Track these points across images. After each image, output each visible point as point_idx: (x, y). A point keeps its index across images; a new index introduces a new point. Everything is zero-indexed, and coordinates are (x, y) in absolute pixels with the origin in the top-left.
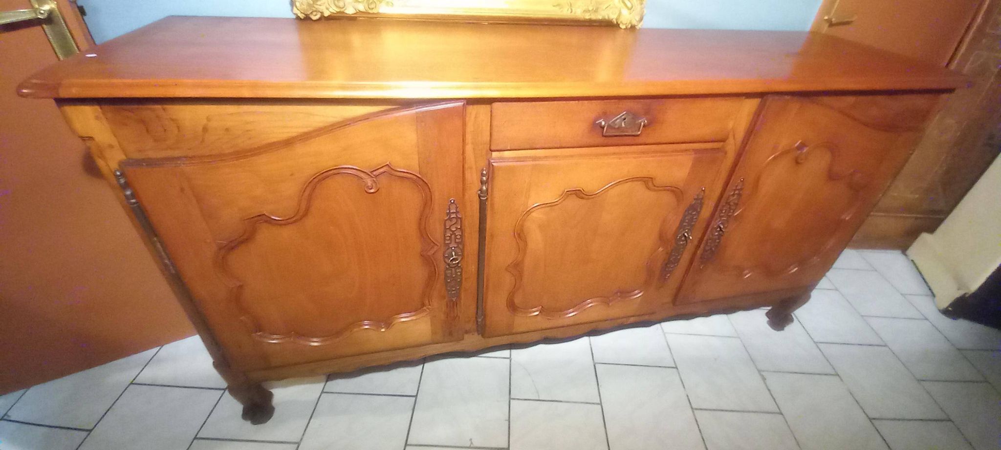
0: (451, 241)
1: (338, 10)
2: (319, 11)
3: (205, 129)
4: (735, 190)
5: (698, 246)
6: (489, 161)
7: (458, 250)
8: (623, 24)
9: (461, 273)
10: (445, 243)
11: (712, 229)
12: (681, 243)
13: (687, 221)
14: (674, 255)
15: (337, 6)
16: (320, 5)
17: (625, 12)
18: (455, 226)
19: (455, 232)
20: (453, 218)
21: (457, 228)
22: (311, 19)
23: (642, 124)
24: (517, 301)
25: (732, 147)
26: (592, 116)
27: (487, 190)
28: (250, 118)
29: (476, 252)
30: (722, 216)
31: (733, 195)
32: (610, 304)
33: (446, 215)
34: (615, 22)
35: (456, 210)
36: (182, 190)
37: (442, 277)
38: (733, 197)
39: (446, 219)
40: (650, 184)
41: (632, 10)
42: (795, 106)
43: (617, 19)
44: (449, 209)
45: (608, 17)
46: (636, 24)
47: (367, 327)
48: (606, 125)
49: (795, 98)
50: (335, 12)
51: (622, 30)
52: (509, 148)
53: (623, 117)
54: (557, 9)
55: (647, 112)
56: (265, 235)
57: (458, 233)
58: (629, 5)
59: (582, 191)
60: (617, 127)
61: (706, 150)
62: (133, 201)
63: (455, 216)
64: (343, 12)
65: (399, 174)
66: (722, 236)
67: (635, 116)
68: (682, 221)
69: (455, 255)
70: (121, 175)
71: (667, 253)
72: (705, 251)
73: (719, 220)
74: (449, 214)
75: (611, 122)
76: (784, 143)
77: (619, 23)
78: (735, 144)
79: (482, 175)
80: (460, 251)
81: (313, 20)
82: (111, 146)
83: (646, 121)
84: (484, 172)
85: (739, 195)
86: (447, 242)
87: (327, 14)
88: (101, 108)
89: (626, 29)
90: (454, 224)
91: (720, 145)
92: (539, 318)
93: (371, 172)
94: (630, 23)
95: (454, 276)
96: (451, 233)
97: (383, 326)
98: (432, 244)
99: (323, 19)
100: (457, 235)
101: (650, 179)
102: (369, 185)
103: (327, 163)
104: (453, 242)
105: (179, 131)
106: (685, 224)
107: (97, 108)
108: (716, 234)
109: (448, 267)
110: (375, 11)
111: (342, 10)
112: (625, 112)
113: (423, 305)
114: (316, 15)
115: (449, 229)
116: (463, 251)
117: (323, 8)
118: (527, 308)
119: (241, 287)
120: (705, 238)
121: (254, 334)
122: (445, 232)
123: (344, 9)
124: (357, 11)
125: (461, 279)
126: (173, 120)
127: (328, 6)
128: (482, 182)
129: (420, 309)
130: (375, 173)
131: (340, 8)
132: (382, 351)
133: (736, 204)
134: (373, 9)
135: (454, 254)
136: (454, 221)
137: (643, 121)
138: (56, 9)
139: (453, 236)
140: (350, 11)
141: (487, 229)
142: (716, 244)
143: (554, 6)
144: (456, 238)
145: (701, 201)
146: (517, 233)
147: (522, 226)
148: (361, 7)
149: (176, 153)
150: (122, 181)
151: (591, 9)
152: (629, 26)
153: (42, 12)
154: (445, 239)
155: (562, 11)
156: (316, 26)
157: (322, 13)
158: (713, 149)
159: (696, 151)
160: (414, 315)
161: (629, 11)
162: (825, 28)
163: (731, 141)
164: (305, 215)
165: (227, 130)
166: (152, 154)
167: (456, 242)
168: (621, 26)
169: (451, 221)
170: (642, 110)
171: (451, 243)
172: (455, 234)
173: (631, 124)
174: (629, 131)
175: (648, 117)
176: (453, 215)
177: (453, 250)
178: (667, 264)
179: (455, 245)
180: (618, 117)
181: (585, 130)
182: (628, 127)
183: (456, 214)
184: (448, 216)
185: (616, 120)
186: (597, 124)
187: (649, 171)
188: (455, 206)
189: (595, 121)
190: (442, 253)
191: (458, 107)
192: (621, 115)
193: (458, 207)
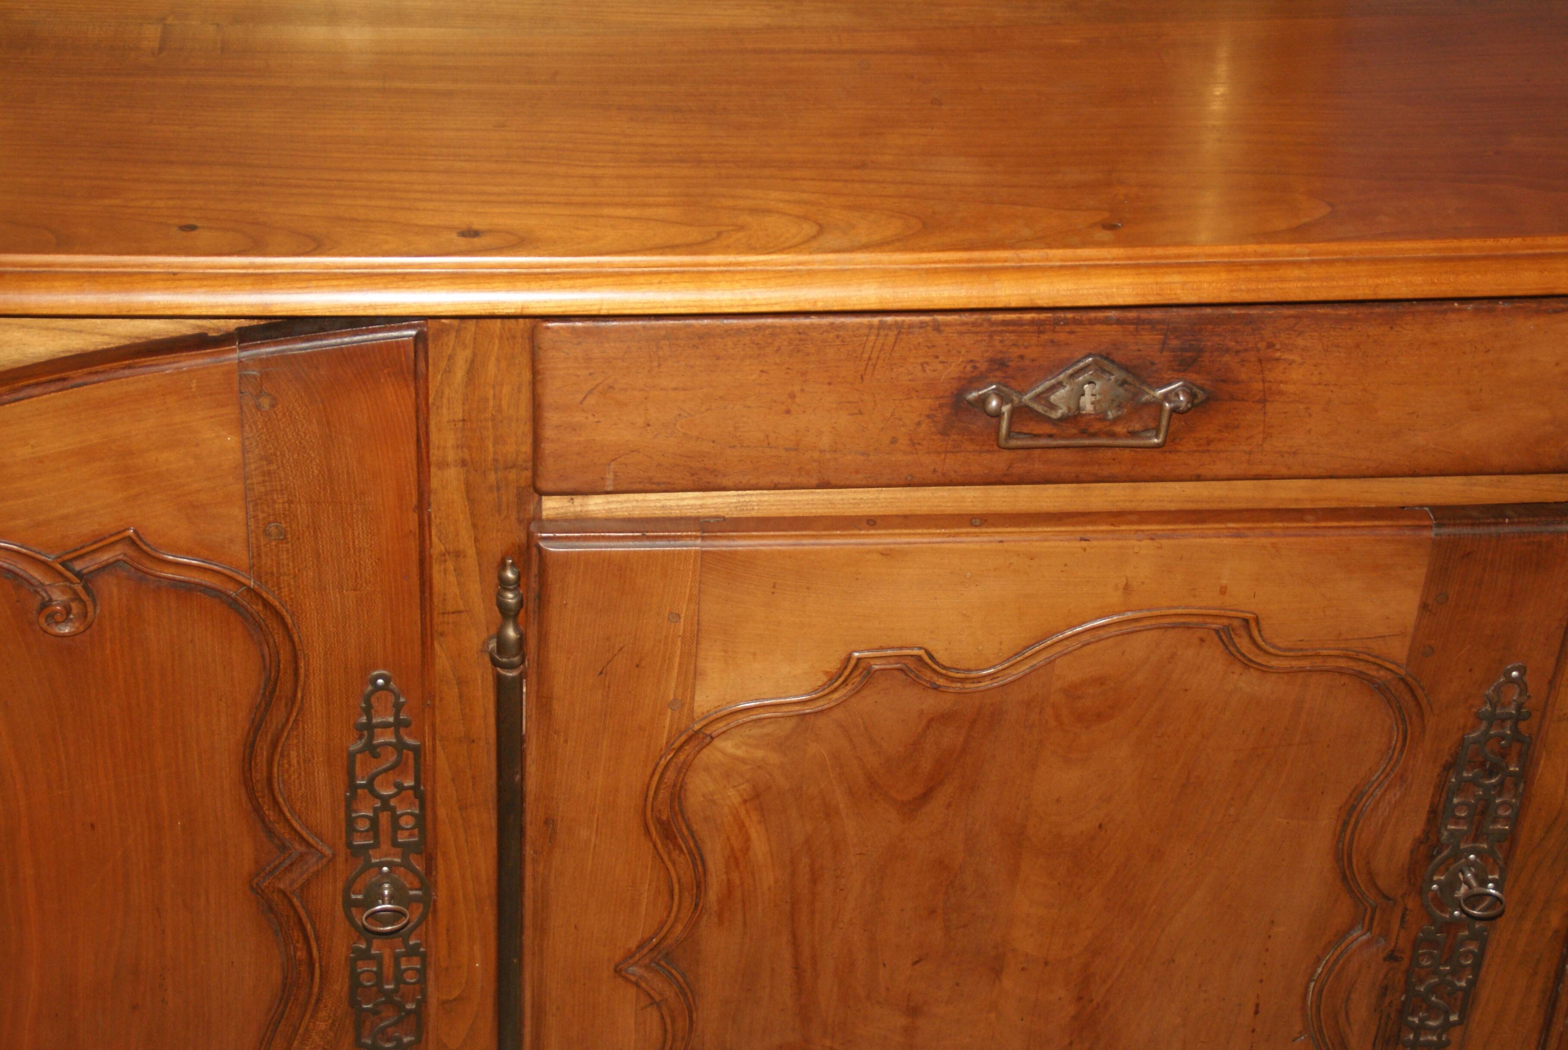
0: (376, 837)
6: (528, 533)
7: (406, 878)
9: (422, 973)
10: (349, 845)
13: (1464, 815)
14: (1434, 970)
18: (392, 777)
19: (393, 802)
20: (385, 744)
21: (400, 788)
23: (1166, 403)
26: (945, 370)
27: (522, 640)
29: (488, 889)
33: (355, 733)
35: (397, 716)
37: (340, 986)
39: (353, 748)
40: (1244, 644)
44: (368, 711)
48: (1006, 409)
52: (607, 485)
53: (1079, 379)
55: (1185, 362)
57: (407, 811)
59: (930, 659)
60: (1056, 416)
63: (393, 739)
65: (171, 573)
67: (1133, 374)
68: (1437, 816)
69: (392, 899)
71: (1392, 957)
74: (368, 729)
75: (1028, 398)
79: (504, 584)
80: (416, 883)
83: (1181, 395)
84: (510, 575)
86: (359, 840)
90: (386, 771)
93: (62, 562)
95: (390, 987)
96: (378, 804)
98: (300, 848)
100: (402, 815)
101: (1239, 624)
102: (57, 606)
104: (385, 846)
106: (1453, 827)
109: (364, 947)
112: (1087, 360)
115: (370, 786)
116: (427, 881)
122: (351, 800)
125: (422, 1003)
128: (506, 613)
136: (389, 757)
137: (1172, 393)
139: (385, 818)
141: (530, 798)
144: (396, 826)
145: (1515, 729)
146: (659, 821)
147: (678, 794)
154: (351, 831)
167: (395, 844)
169: (376, 756)
170: (1161, 351)
171: (376, 845)
172: (393, 810)
173: (1120, 407)
174: (1119, 429)
175: (1194, 376)
176: (383, 735)
177: (387, 875)
178: (1403, 1011)
179: (395, 855)
180: (1061, 377)
181: (919, 424)
182: (1111, 415)
183: (397, 734)
184: (361, 737)
185: (1053, 389)
186: (969, 402)
187: (1223, 591)
188: (392, 699)
189: (958, 398)
190: (340, 885)
191: (399, 345)
192: (1070, 371)
193: (403, 703)
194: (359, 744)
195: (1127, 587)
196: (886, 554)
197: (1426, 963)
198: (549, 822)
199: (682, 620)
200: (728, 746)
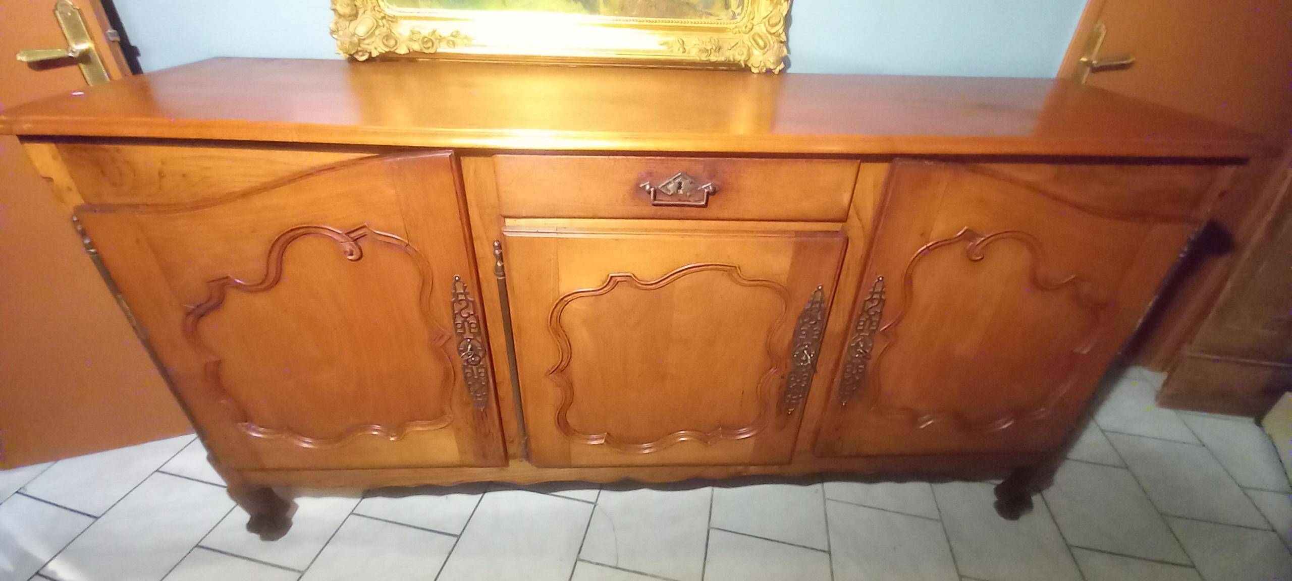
0: (465, 330)
1: (387, 50)
2: (367, 52)
3: (161, 175)
4: (873, 293)
5: (834, 372)
6: (501, 230)
7: (477, 344)
8: (755, 67)
10: (457, 332)
11: (848, 349)
12: (802, 364)
13: (804, 333)
14: (795, 381)
15: (387, 46)
16: (368, 44)
17: (756, 52)
18: (466, 310)
19: (468, 319)
20: (462, 300)
21: (469, 314)
22: (356, 60)
23: (706, 190)
24: (572, 420)
25: (857, 232)
26: (633, 176)
27: (503, 267)
28: (207, 164)
30: (862, 331)
31: (871, 300)
32: (709, 443)
33: (452, 296)
34: (744, 66)
35: (464, 291)
36: (138, 241)
37: (460, 377)
38: (872, 303)
39: (452, 301)
40: (735, 275)
41: (766, 50)
42: (943, 175)
43: (745, 61)
44: (455, 289)
45: (734, 59)
46: (772, 67)
47: (375, 433)
48: (652, 190)
49: (943, 165)
50: (384, 52)
51: (755, 76)
52: (524, 215)
53: (678, 180)
54: (664, 48)
55: (712, 176)
56: (235, 302)
58: (761, 43)
59: (634, 278)
60: (671, 193)
61: (814, 233)
62: (92, 251)
63: (464, 298)
64: (395, 53)
65: (381, 238)
66: (870, 359)
67: (696, 181)
68: (796, 333)
69: (471, 349)
70: (78, 221)
71: (782, 377)
72: (843, 379)
73: (857, 335)
74: (456, 295)
75: (660, 187)
76: (940, 229)
77: (750, 65)
78: (863, 227)
79: (495, 248)
80: (479, 345)
81: (358, 61)
82: (70, 189)
83: (711, 188)
84: (496, 244)
85: (881, 300)
86: (459, 331)
87: (375, 54)
88: (58, 148)
89: (759, 73)
90: (464, 309)
91: (837, 226)
92: (606, 450)
93: (346, 234)
94: (765, 66)
95: (476, 377)
96: (463, 319)
97: (394, 434)
98: (442, 333)
99: (371, 60)
100: (472, 323)
101: (733, 268)
102: (348, 250)
103: (293, 219)
104: (468, 333)
105: (135, 175)
106: (801, 337)
107: (53, 145)
108: (857, 356)
109: (466, 364)
110: (431, 51)
111: (392, 50)
112: (680, 174)
113: (443, 413)
114: (362, 56)
115: (460, 314)
117: (371, 48)
118: (586, 433)
119: (219, 363)
120: (842, 361)
121: (240, 424)
122: (455, 318)
123: (395, 48)
124: (411, 50)
125: (488, 383)
126: (128, 162)
127: (377, 47)
128: (497, 258)
129: (440, 417)
130: (352, 235)
131: (390, 48)
132: (395, 467)
133: (881, 314)
134: (429, 48)
135: (469, 347)
136: (464, 304)
137: (707, 186)
138: (94, 49)
139: (466, 324)
140: (402, 50)
141: (513, 319)
142: (860, 371)
143: (661, 45)
144: (470, 328)
145: (820, 306)
146: (553, 329)
147: (559, 320)
148: (416, 47)
149: (136, 200)
150: (79, 228)
151: (709, 47)
152: (764, 70)
153: (74, 50)
154: (456, 329)
155: (672, 51)
156: (363, 68)
157: (370, 53)
158: (827, 232)
159: (798, 233)
160: (432, 424)
161: (762, 51)
162: (1086, 75)
163: (853, 220)
164: (277, 281)
165: (184, 176)
166: (111, 200)
167: (471, 332)
168: (753, 70)
169: (461, 304)
170: (703, 172)
171: (464, 333)
172: (468, 322)
173: (691, 191)
174: (690, 199)
175: (715, 182)
176: (461, 297)
177: (469, 342)
178: (786, 393)
179: (471, 336)
180: (671, 180)
181: (625, 195)
182: (688, 194)
183: (465, 296)
184: (454, 297)
185: (668, 184)
186: (641, 188)
187: (728, 257)
188: (462, 285)
189: (638, 185)
190: (455, 345)
191: (444, 158)
192: (674, 177)
193: (466, 287)
194: (454, 299)
195: (697, 255)
196: (616, 240)
197: (792, 379)
198: (518, 327)
199: (552, 261)
200: (574, 305)
